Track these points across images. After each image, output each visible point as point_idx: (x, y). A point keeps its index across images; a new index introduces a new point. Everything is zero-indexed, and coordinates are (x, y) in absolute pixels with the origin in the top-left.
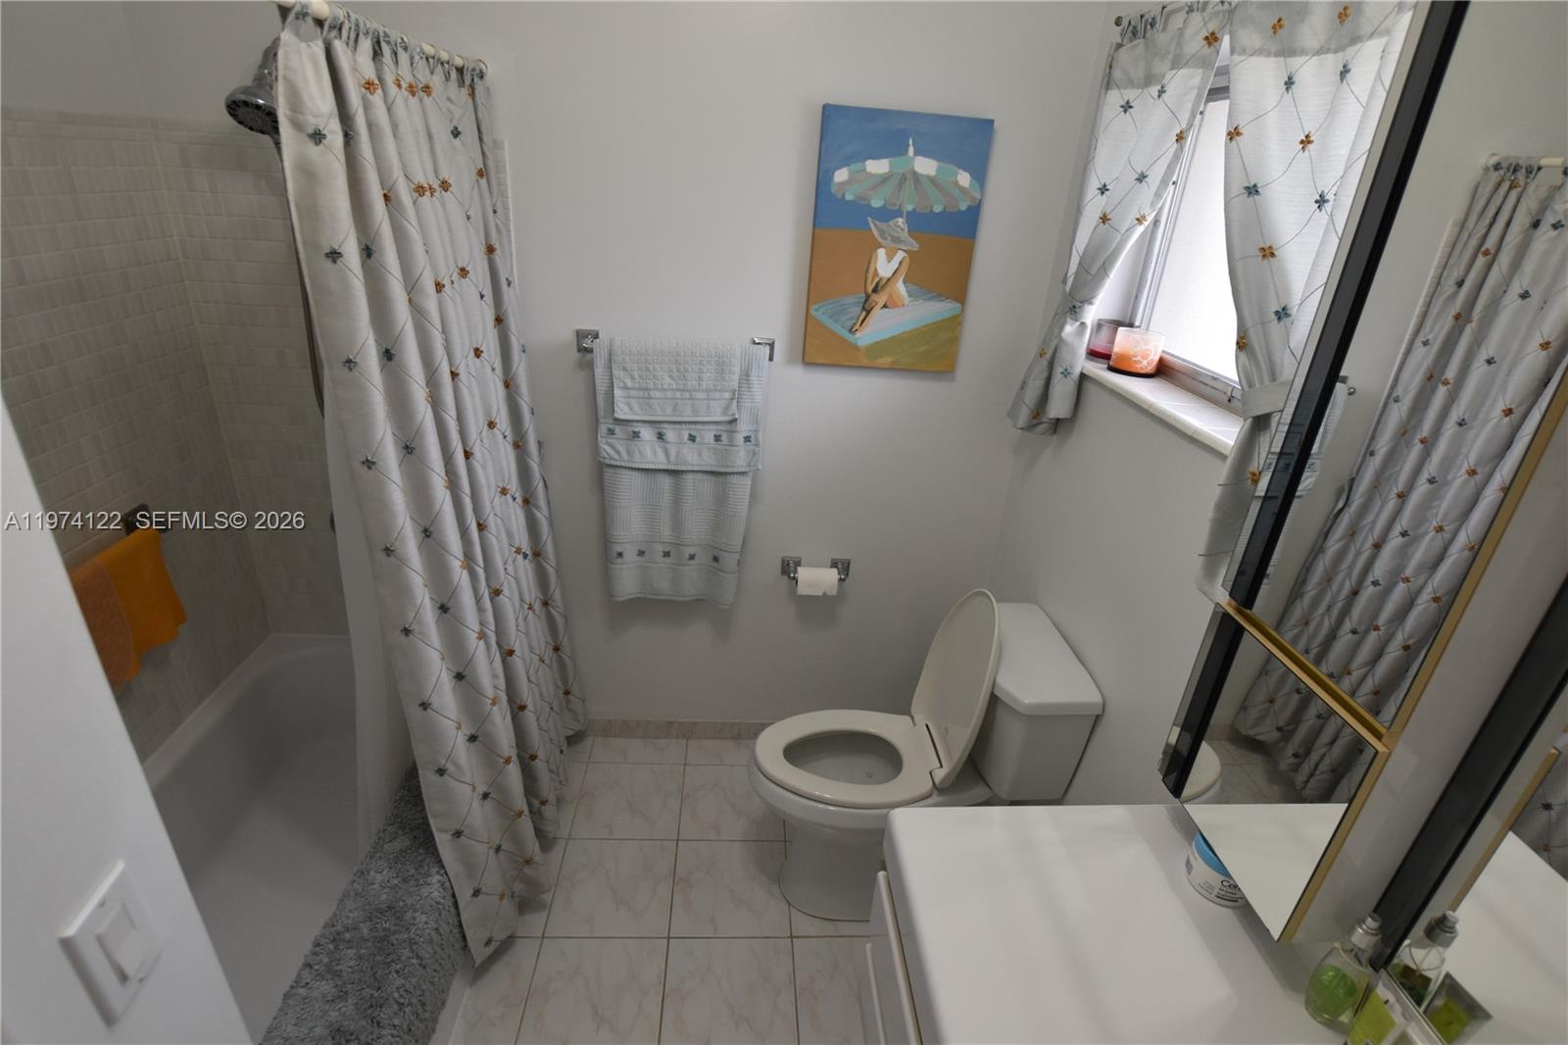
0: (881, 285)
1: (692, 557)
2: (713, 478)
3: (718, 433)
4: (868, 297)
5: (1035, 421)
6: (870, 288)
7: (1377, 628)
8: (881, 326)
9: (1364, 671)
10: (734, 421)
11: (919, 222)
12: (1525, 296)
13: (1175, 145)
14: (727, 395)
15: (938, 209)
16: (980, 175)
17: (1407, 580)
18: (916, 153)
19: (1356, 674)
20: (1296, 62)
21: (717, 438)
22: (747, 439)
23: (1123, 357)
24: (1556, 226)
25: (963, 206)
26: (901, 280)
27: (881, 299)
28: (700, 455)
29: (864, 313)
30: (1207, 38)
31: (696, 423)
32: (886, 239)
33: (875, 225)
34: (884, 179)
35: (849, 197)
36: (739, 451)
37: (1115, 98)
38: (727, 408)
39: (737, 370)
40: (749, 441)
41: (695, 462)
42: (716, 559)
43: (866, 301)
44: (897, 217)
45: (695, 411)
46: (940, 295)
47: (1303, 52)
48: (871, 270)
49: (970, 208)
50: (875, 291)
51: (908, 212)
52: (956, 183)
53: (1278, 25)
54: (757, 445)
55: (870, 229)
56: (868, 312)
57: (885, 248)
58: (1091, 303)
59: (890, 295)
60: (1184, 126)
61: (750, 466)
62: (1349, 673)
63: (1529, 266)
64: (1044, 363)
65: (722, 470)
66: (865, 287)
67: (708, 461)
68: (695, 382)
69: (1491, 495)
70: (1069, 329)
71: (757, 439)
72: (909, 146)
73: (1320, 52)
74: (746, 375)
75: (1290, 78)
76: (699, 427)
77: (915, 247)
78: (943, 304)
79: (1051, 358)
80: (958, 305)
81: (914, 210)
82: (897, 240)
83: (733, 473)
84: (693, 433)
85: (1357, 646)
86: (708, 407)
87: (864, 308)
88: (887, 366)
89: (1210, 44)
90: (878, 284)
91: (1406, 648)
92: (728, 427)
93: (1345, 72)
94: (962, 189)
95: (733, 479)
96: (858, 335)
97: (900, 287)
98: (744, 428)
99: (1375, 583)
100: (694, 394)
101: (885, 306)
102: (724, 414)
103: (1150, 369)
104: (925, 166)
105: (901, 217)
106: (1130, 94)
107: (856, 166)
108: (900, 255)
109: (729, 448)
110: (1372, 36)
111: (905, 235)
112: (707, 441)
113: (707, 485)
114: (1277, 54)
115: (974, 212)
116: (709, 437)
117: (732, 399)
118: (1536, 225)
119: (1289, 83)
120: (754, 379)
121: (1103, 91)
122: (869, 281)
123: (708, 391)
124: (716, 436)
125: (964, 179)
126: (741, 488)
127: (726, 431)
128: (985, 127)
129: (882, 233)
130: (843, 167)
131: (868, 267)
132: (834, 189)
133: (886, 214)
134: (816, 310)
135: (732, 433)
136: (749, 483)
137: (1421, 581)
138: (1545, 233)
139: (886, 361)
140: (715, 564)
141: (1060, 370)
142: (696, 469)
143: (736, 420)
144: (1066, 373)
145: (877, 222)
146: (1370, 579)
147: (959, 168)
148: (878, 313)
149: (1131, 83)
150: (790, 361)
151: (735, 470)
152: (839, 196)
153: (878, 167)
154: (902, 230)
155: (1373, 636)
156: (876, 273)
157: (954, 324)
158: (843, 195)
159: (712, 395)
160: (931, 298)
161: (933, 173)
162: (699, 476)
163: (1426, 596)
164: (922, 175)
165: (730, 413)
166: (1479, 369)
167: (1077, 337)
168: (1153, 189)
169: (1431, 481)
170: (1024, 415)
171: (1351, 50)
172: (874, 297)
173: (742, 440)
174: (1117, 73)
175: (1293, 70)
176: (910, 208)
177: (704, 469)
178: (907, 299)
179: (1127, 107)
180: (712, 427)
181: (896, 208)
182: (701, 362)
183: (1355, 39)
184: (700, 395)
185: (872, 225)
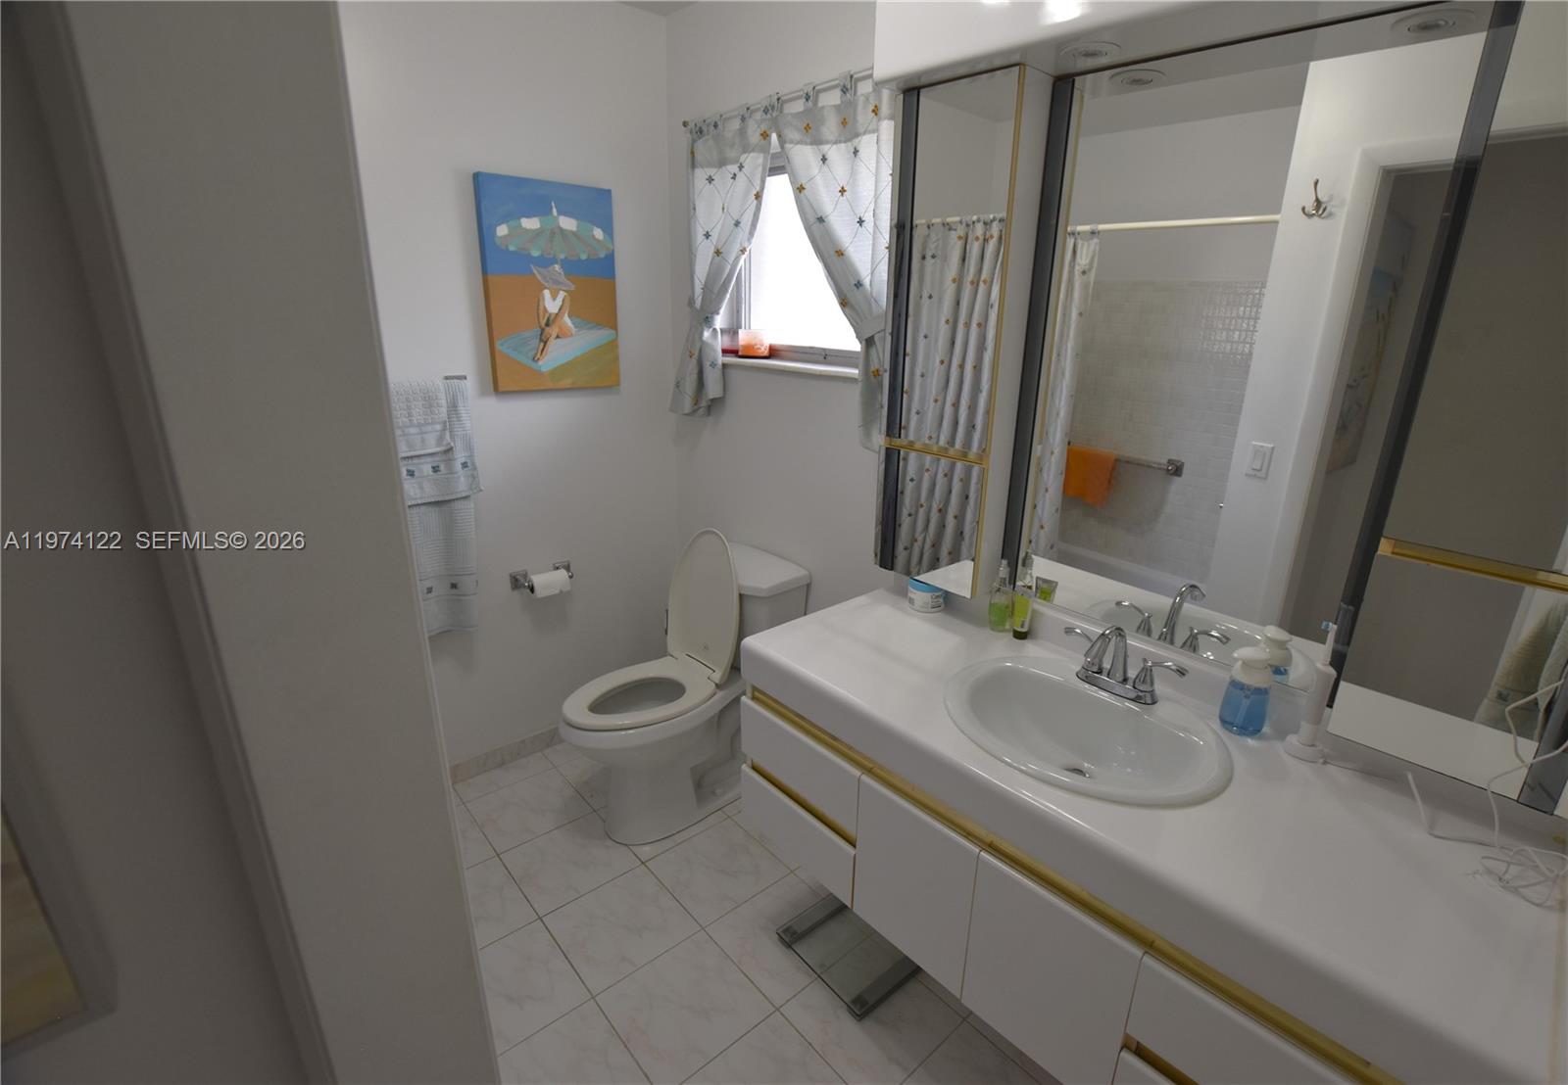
0: (551, 319)
1: (430, 590)
2: (436, 509)
3: (434, 465)
4: (543, 330)
5: (696, 407)
6: (543, 322)
7: (922, 506)
8: (558, 354)
9: (923, 535)
10: (450, 450)
11: (572, 267)
12: (930, 297)
13: (755, 202)
14: (438, 427)
15: (584, 257)
16: (609, 230)
17: (928, 470)
18: (560, 213)
19: (920, 539)
20: (825, 148)
21: (435, 469)
22: (465, 465)
23: (749, 347)
24: (933, 257)
25: (602, 255)
26: (566, 315)
27: (553, 331)
28: (421, 488)
29: (542, 344)
30: (762, 135)
31: (412, 457)
32: (547, 282)
33: (539, 273)
34: (538, 233)
35: (512, 248)
36: (459, 477)
37: (701, 175)
38: (440, 439)
39: (443, 402)
40: (467, 466)
41: (418, 496)
42: (454, 586)
43: (541, 334)
44: (552, 264)
45: (411, 446)
46: (599, 325)
47: (827, 142)
48: (541, 308)
49: (607, 256)
50: (547, 325)
51: (562, 260)
52: (593, 236)
53: (807, 128)
54: (475, 469)
55: (534, 274)
56: (545, 343)
57: (548, 289)
58: (718, 314)
59: (560, 328)
60: (758, 188)
61: (471, 489)
62: (916, 540)
63: (928, 278)
64: (694, 361)
65: (447, 498)
66: (539, 323)
67: (430, 493)
68: (405, 419)
69: (948, 410)
70: (707, 334)
71: (473, 464)
72: (552, 208)
73: (836, 143)
74: (453, 407)
75: (824, 156)
76: (415, 461)
77: (573, 288)
78: (600, 332)
79: (699, 359)
80: (614, 332)
81: (566, 258)
82: (556, 282)
83: (457, 499)
84: (411, 468)
85: (915, 522)
86: (423, 441)
87: (541, 340)
88: (568, 386)
89: (765, 138)
90: (548, 319)
91: (940, 510)
92: (444, 457)
93: (856, 152)
94: (598, 241)
95: (458, 505)
96: (540, 363)
97: (567, 320)
98: (460, 456)
99: (912, 480)
100: (406, 430)
101: (558, 337)
102: (439, 444)
103: (766, 353)
104: (568, 224)
105: (557, 263)
106: (712, 171)
107: (513, 223)
108: (562, 294)
109: (449, 476)
110: (865, 133)
111: (563, 278)
112: (425, 474)
113: (432, 514)
114: (811, 144)
115: (610, 259)
116: (427, 469)
117: (444, 430)
118: (924, 258)
119: (824, 159)
120: (461, 408)
121: (690, 170)
122: (541, 317)
123: (419, 425)
124: (433, 468)
125: (598, 233)
126: (467, 512)
127: (444, 461)
128: (605, 195)
129: (544, 278)
130: (503, 223)
131: (538, 306)
132: (498, 242)
133: (545, 262)
134: (502, 345)
135: (449, 462)
136: (473, 506)
137: (935, 467)
138: (929, 261)
139: (567, 382)
140: (454, 591)
141: (708, 363)
142: (420, 502)
143: (451, 448)
144: (713, 365)
145: (540, 269)
146: (908, 478)
147: (594, 225)
148: (553, 343)
149: (710, 165)
150: (483, 393)
151: (459, 496)
152: (504, 247)
153: (531, 224)
154: (560, 274)
155: (922, 511)
156: (545, 310)
157: (613, 345)
158: (507, 246)
159: (424, 429)
160: (591, 328)
161: (574, 229)
162: (423, 509)
163: (940, 475)
164: (566, 230)
165: (445, 443)
166: (922, 342)
167: (715, 339)
168: (747, 231)
169: (918, 413)
170: (687, 404)
171: (856, 141)
172: (547, 329)
173: (460, 466)
174: (698, 157)
175: (824, 152)
176: (562, 256)
177: (429, 500)
178: (574, 330)
179: (710, 180)
180: (429, 459)
181: (551, 256)
182: (407, 400)
183: (857, 135)
184: (413, 430)
185: (535, 271)
